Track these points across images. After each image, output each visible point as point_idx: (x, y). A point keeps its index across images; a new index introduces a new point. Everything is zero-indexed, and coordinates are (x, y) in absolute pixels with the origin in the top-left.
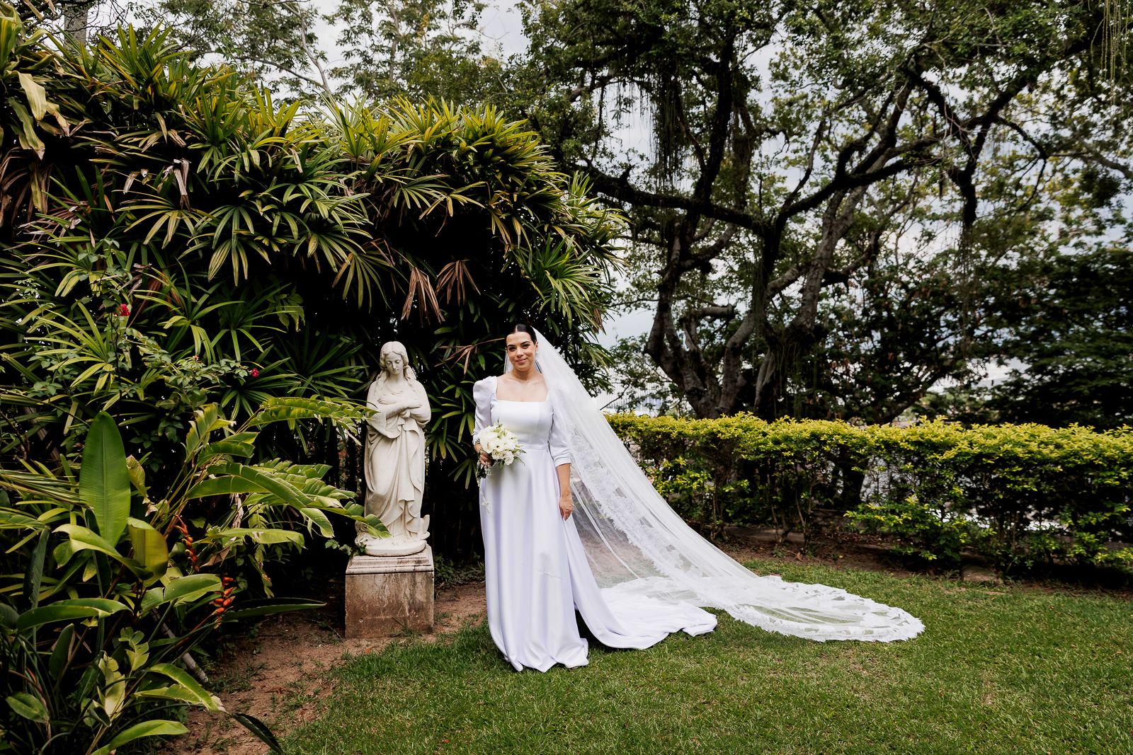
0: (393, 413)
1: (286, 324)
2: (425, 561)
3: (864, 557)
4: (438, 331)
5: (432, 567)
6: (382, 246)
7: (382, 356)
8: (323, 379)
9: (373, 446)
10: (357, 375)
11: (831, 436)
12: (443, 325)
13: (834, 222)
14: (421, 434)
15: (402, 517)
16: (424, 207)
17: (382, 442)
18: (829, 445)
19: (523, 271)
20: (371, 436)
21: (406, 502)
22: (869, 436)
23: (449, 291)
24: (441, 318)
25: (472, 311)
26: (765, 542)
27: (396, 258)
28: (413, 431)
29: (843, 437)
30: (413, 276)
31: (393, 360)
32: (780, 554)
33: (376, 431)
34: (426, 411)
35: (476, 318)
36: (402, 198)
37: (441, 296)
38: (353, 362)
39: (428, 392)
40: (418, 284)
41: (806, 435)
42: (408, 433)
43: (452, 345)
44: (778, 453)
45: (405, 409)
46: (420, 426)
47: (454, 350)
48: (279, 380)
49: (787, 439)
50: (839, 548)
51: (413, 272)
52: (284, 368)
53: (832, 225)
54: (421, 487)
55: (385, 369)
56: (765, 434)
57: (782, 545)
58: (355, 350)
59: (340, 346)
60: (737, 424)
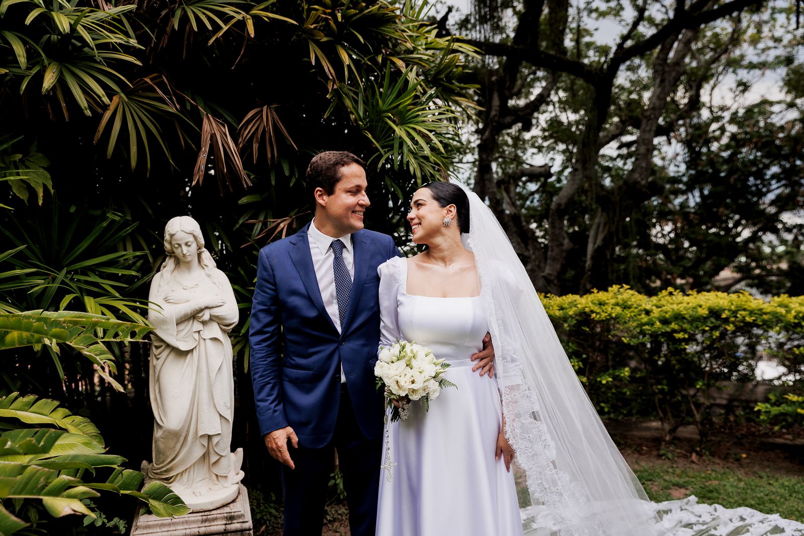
0: (185, 315)
1: (24, 196)
2: (240, 517)
3: (772, 455)
4: (244, 200)
5: (250, 524)
6: (162, 86)
7: (167, 237)
8: (85, 271)
9: (160, 362)
10: (134, 263)
11: (734, 313)
12: (250, 191)
13: (667, 69)
14: (227, 342)
15: (205, 456)
16: (217, 28)
17: (172, 356)
18: (733, 323)
19: (352, 117)
20: (157, 347)
21: (210, 437)
22: (782, 311)
23: (255, 146)
24: (247, 181)
25: (287, 173)
26: (647, 439)
27: (182, 101)
28: (215, 339)
29: (751, 313)
30: (206, 126)
31: (182, 242)
32: (670, 455)
33: (162, 341)
34: (231, 311)
35: (293, 180)
36: (185, 19)
37: (245, 152)
38: (129, 246)
39: (233, 281)
40: (213, 136)
41: (704, 312)
42: (209, 342)
43: (262, 218)
44: (669, 336)
45: (201, 310)
46: (224, 331)
47: (265, 224)
48: (16, 278)
49: (678, 317)
50: (739, 444)
51: (205, 121)
52: (22, 259)
53: (664, 72)
54: (230, 415)
55: (172, 254)
56: (648, 312)
57: (670, 443)
58: (129, 230)
59: (105, 224)
60: (613, 301)
